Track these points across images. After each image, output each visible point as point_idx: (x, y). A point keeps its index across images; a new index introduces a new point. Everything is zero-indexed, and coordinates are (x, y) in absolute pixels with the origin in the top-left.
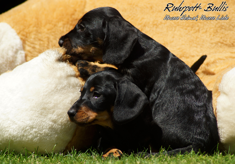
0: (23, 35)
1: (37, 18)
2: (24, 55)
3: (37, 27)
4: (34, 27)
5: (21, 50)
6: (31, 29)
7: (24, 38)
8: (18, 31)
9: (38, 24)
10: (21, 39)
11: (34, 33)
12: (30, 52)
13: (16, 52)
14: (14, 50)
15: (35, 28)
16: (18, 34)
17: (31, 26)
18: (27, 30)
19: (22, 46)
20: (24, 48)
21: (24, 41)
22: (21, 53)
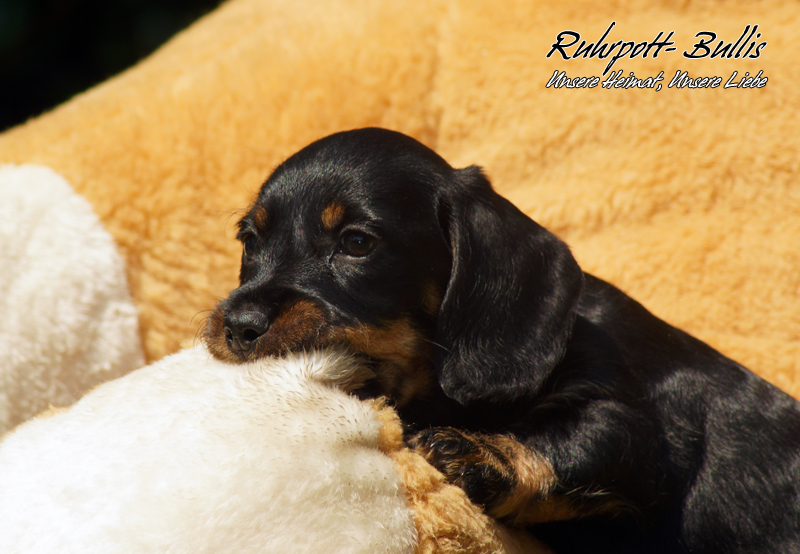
0: (132, 227)
1: (198, 144)
2: (132, 322)
3: (197, 187)
4: (180, 185)
5: (120, 298)
6: (168, 194)
7: (132, 238)
8: (106, 207)
9: (202, 171)
10: (121, 244)
11: (185, 213)
12: (161, 306)
13: (96, 309)
14: (87, 298)
15: (188, 192)
16: (107, 218)
17: (171, 182)
18: (147, 202)
19: (123, 281)
20: (133, 290)
21: (133, 256)
22: (118, 313)
